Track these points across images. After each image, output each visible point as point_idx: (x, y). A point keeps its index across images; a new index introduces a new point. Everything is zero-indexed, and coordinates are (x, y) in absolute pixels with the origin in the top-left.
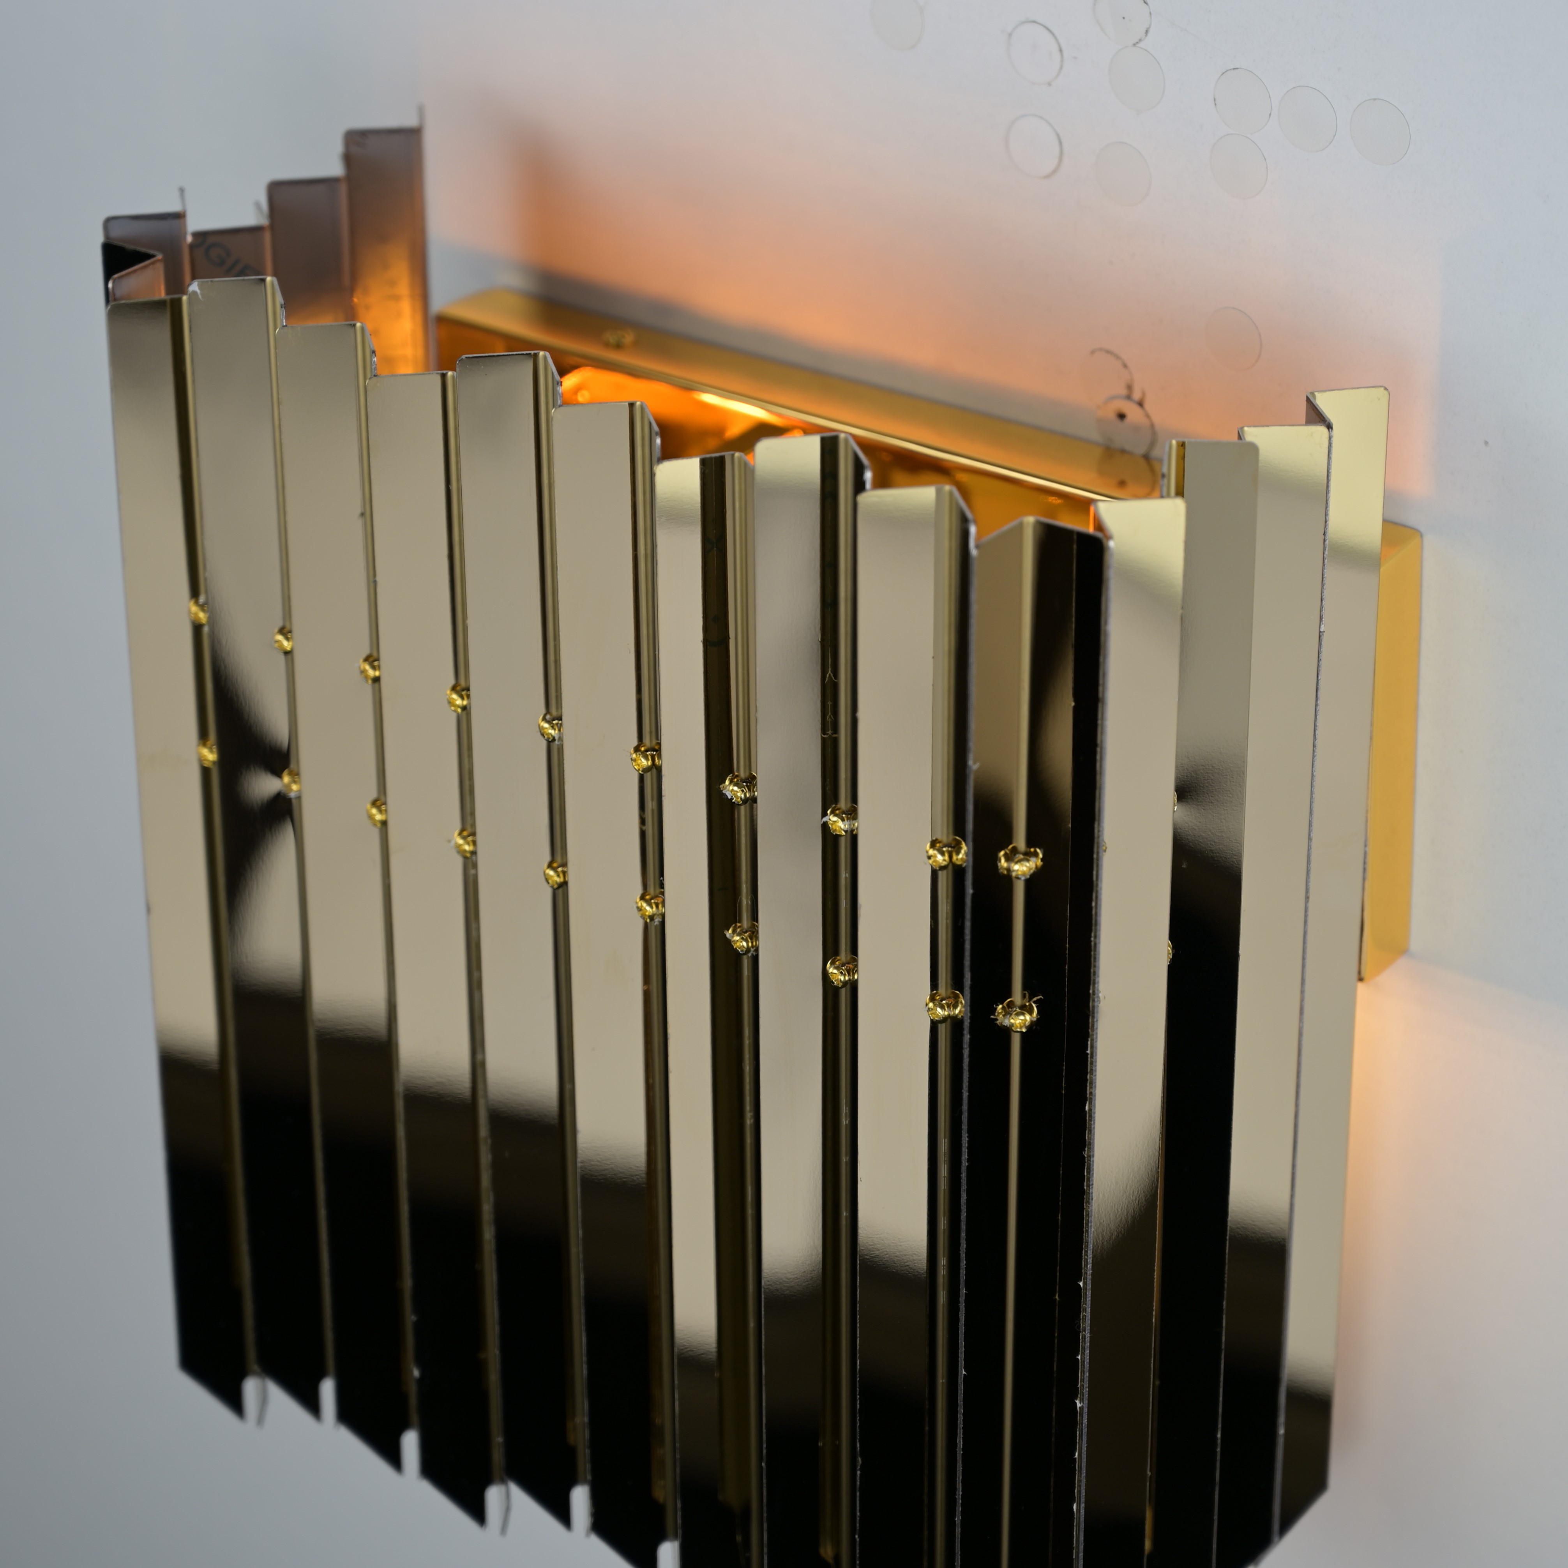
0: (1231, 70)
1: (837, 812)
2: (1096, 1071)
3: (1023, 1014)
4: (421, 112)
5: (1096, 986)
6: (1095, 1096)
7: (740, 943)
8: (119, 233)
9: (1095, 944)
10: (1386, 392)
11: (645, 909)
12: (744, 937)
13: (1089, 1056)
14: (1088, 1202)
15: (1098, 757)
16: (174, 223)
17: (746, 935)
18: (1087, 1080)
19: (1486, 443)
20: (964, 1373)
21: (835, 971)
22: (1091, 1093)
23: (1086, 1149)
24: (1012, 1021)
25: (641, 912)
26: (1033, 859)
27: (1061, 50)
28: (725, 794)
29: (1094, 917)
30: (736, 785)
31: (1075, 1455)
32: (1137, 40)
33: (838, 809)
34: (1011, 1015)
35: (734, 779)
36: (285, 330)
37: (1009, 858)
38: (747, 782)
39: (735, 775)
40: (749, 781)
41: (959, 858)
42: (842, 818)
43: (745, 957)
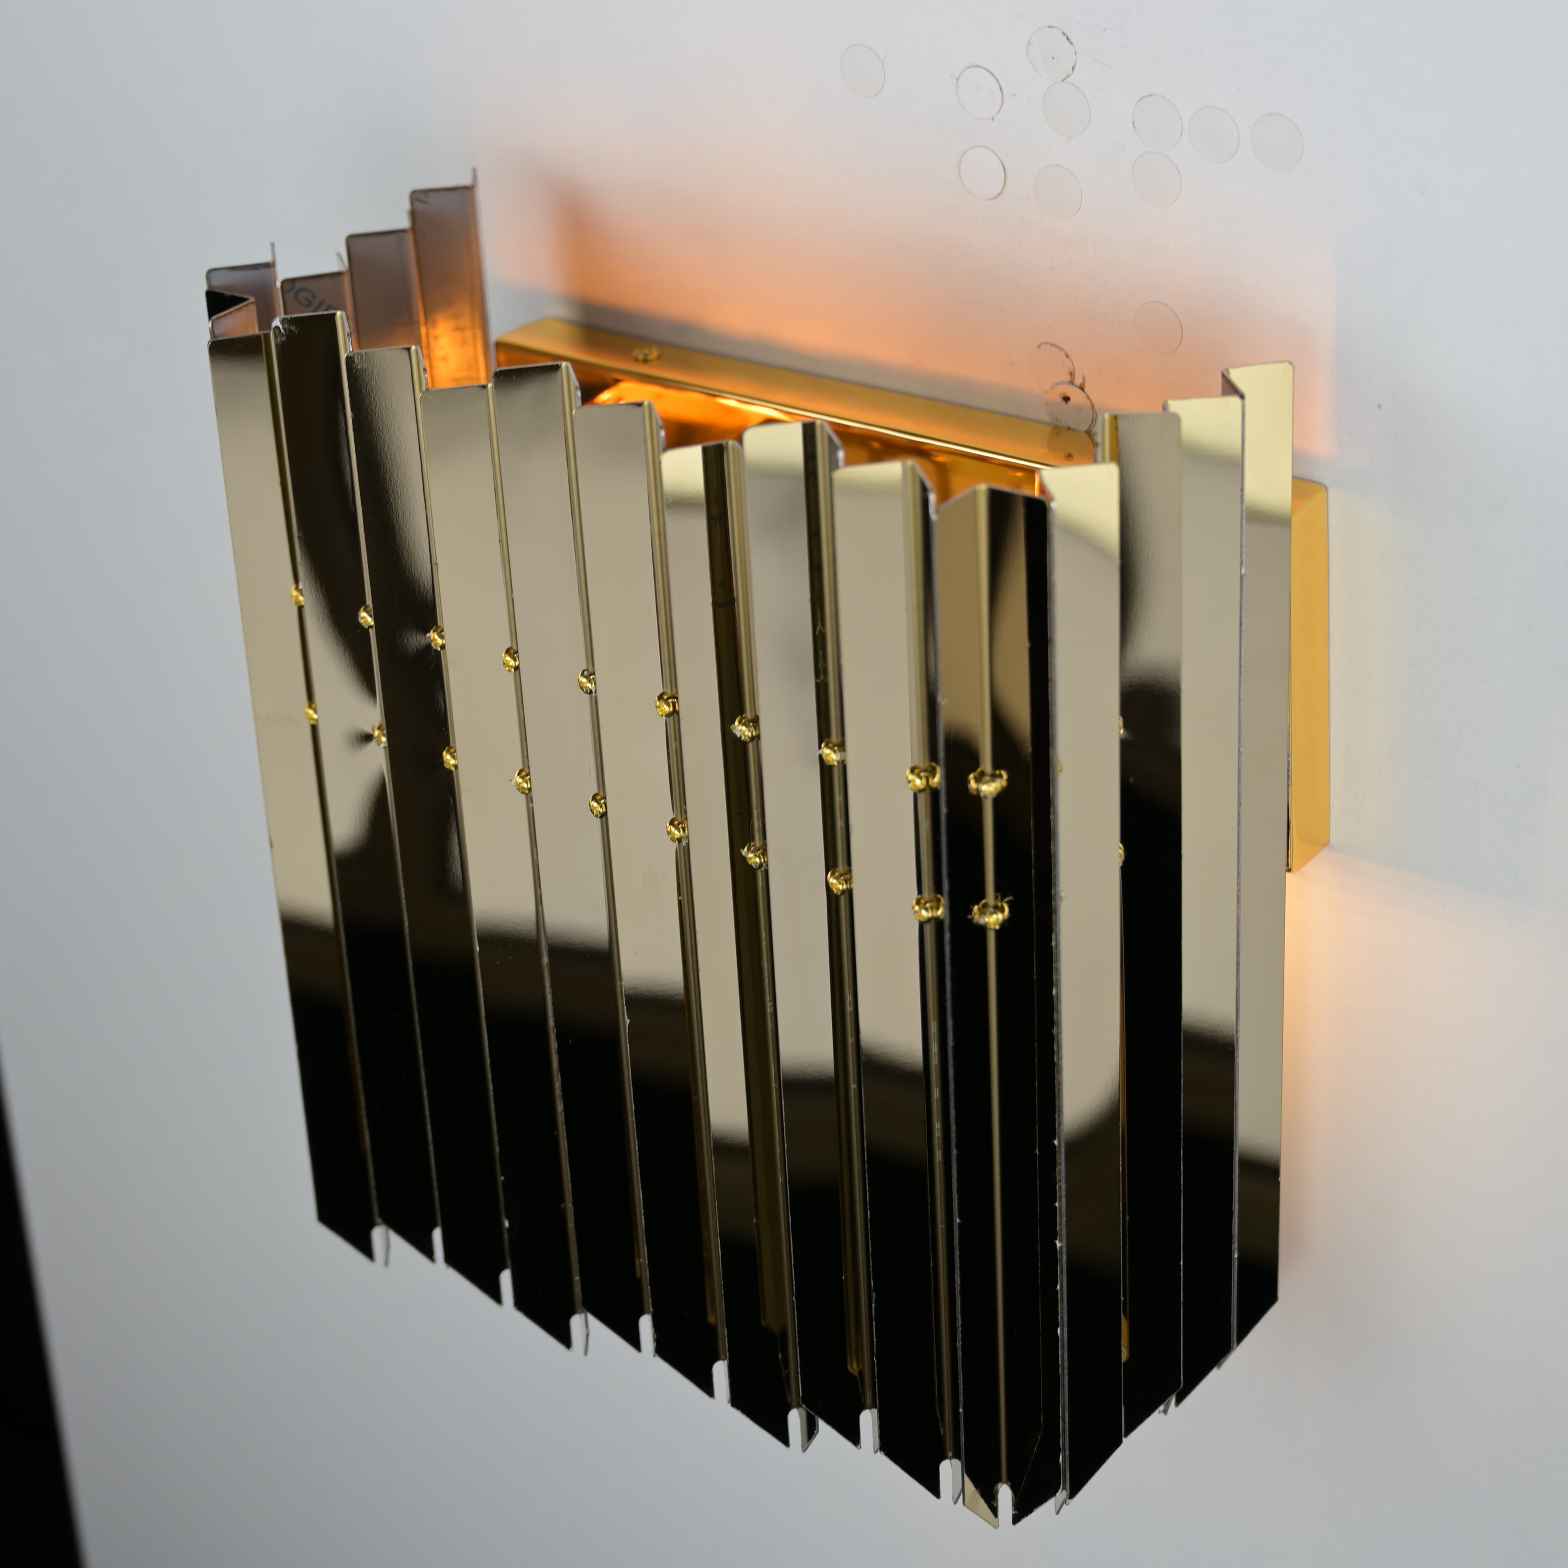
0: (1146, 97)
1: (830, 745)
2: (1060, 960)
3: (996, 913)
4: (475, 173)
5: (1057, 887)
6: (1060, 982)
7: (754, 859)
8: (219, 282)
9: (1055, 851)
10: (1290, 367)
11: (674, 832)
12: (756, 854)
13: (1054, 948)
16: (265, 271)
17: (758, 852)
18: (1053, 968)
19: (1379, 406)
20: (958, 1220)
21: (834, 881)
22: (1057, 980)
23: (1055, 1027)
24: (987, 920)
25: (671, 836)
26: (999, 780)
27: (1001, 89)
28: (734, 732)
29: (1053, 828)
30: (744, 724)
31: (1057, 1287)
32: (1065, 76)
33: (831, 742)
34: (986, 914)
35: (742, 720)
36: (352, 354)
37: (978, 780)
38: (754, 722)
39: (745, 715)
40: (756, 721)
41: (935, 782)
42: (835, 751)
43: (759, 871)
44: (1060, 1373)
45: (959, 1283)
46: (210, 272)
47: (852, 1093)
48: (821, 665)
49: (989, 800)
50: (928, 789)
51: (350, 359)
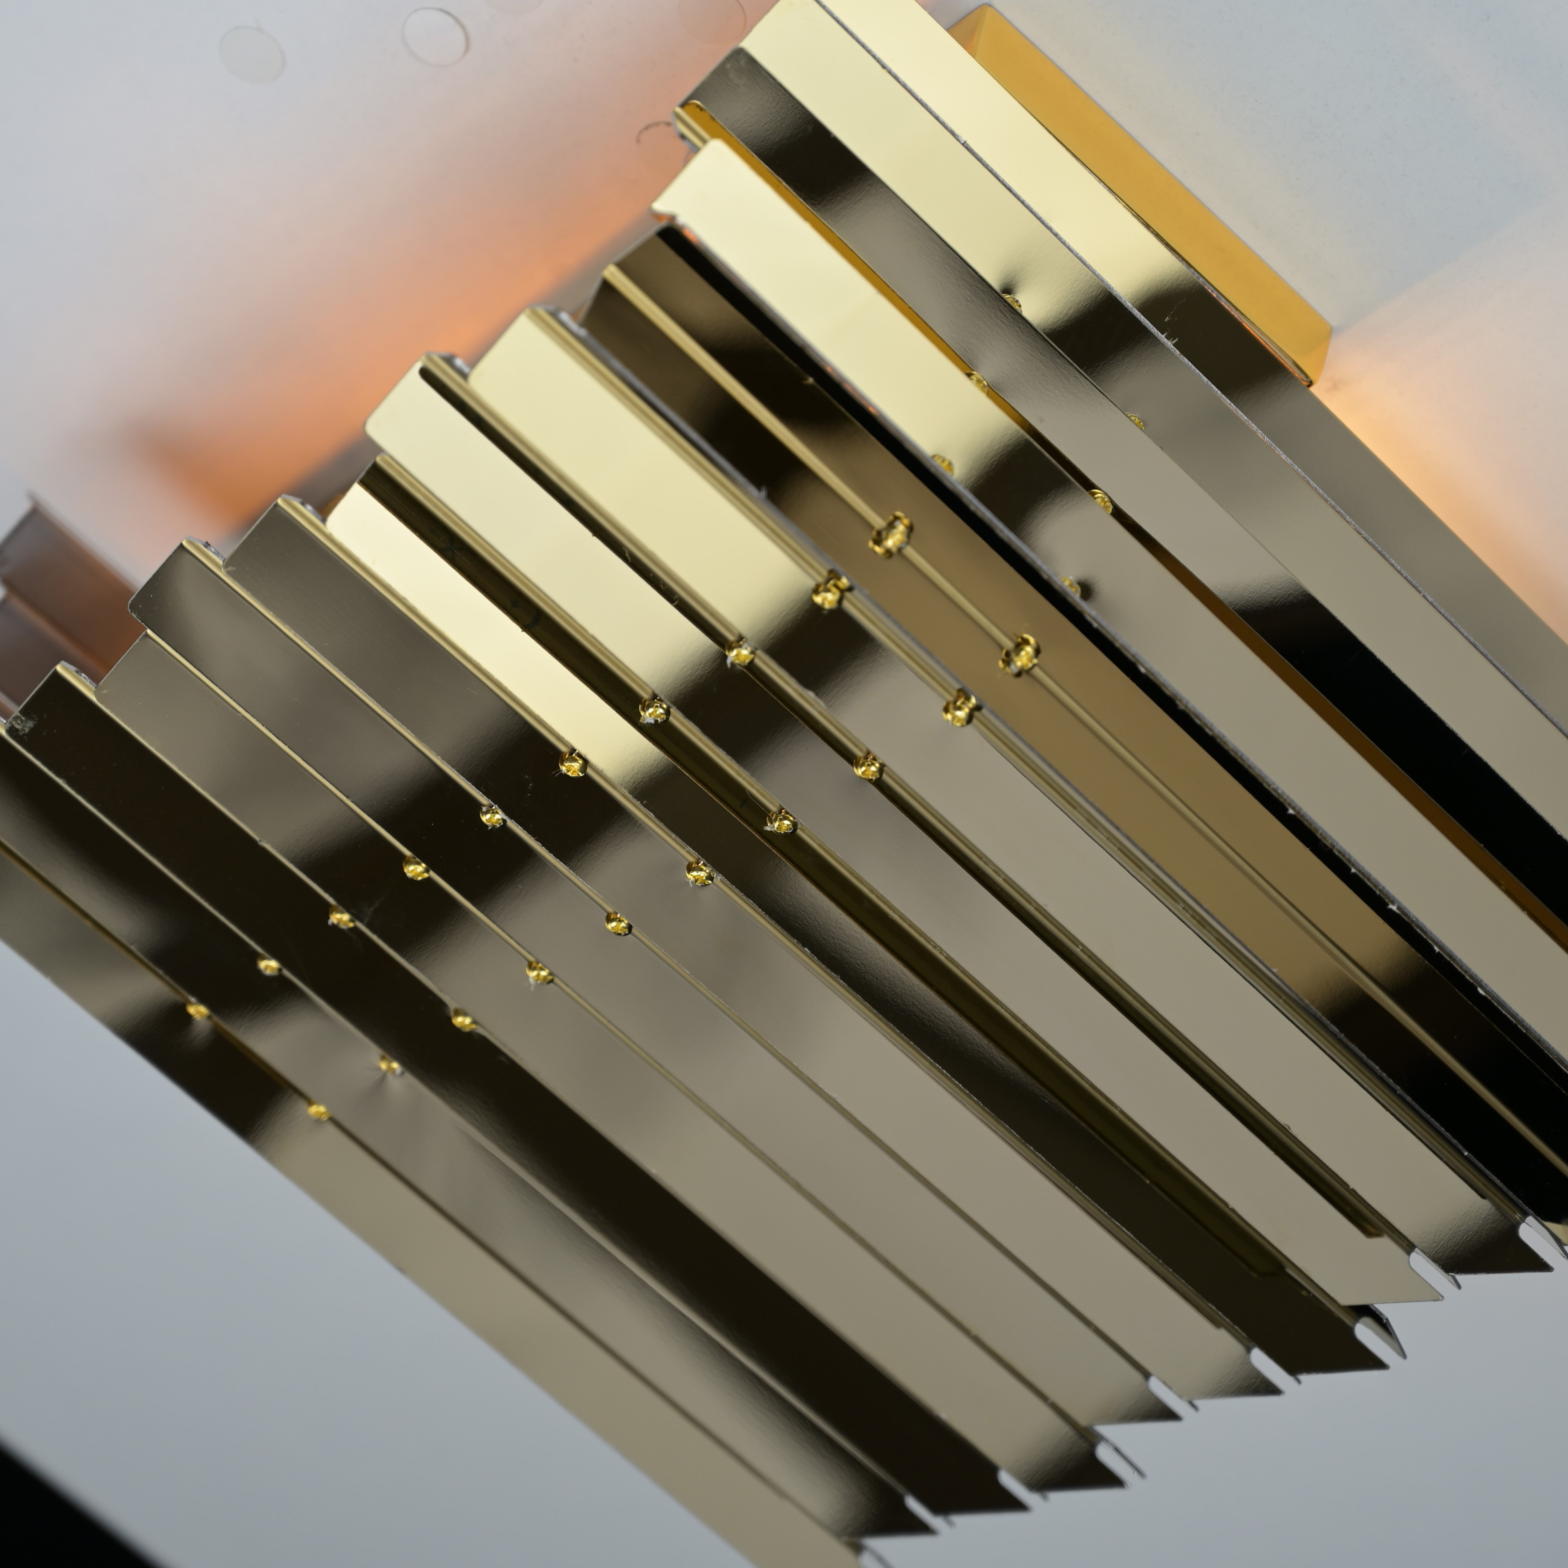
1: (733, 646)
3: (1022, 649)
4: (30, 495)
7: (783, 826)
11: (699, 876)
12: (780, 817)
14: (1225, 743)
17: (782, 815)
21: (864, 769)
24: (1019, 664)
25: (699, 882)
26: (897, 523)
28: (648, 723)
30: (649, 707)
31: (1435, 951)
33: (732, 643)
34: (1013, 660)
35: (644, 705)
36: (8, 725)
37: (878, 541)
38: (656, 698)
39: (643, 700)
40: (658, 696)
41: (844, 582)
42: (740, 646)
43: (799, 832)
44: (1524, 1031)
45: (1337, 1030)
47: (1085, 958)
48: (662, 586)
49: (910, 551)
50: (848, 594)
51: (11, 731)
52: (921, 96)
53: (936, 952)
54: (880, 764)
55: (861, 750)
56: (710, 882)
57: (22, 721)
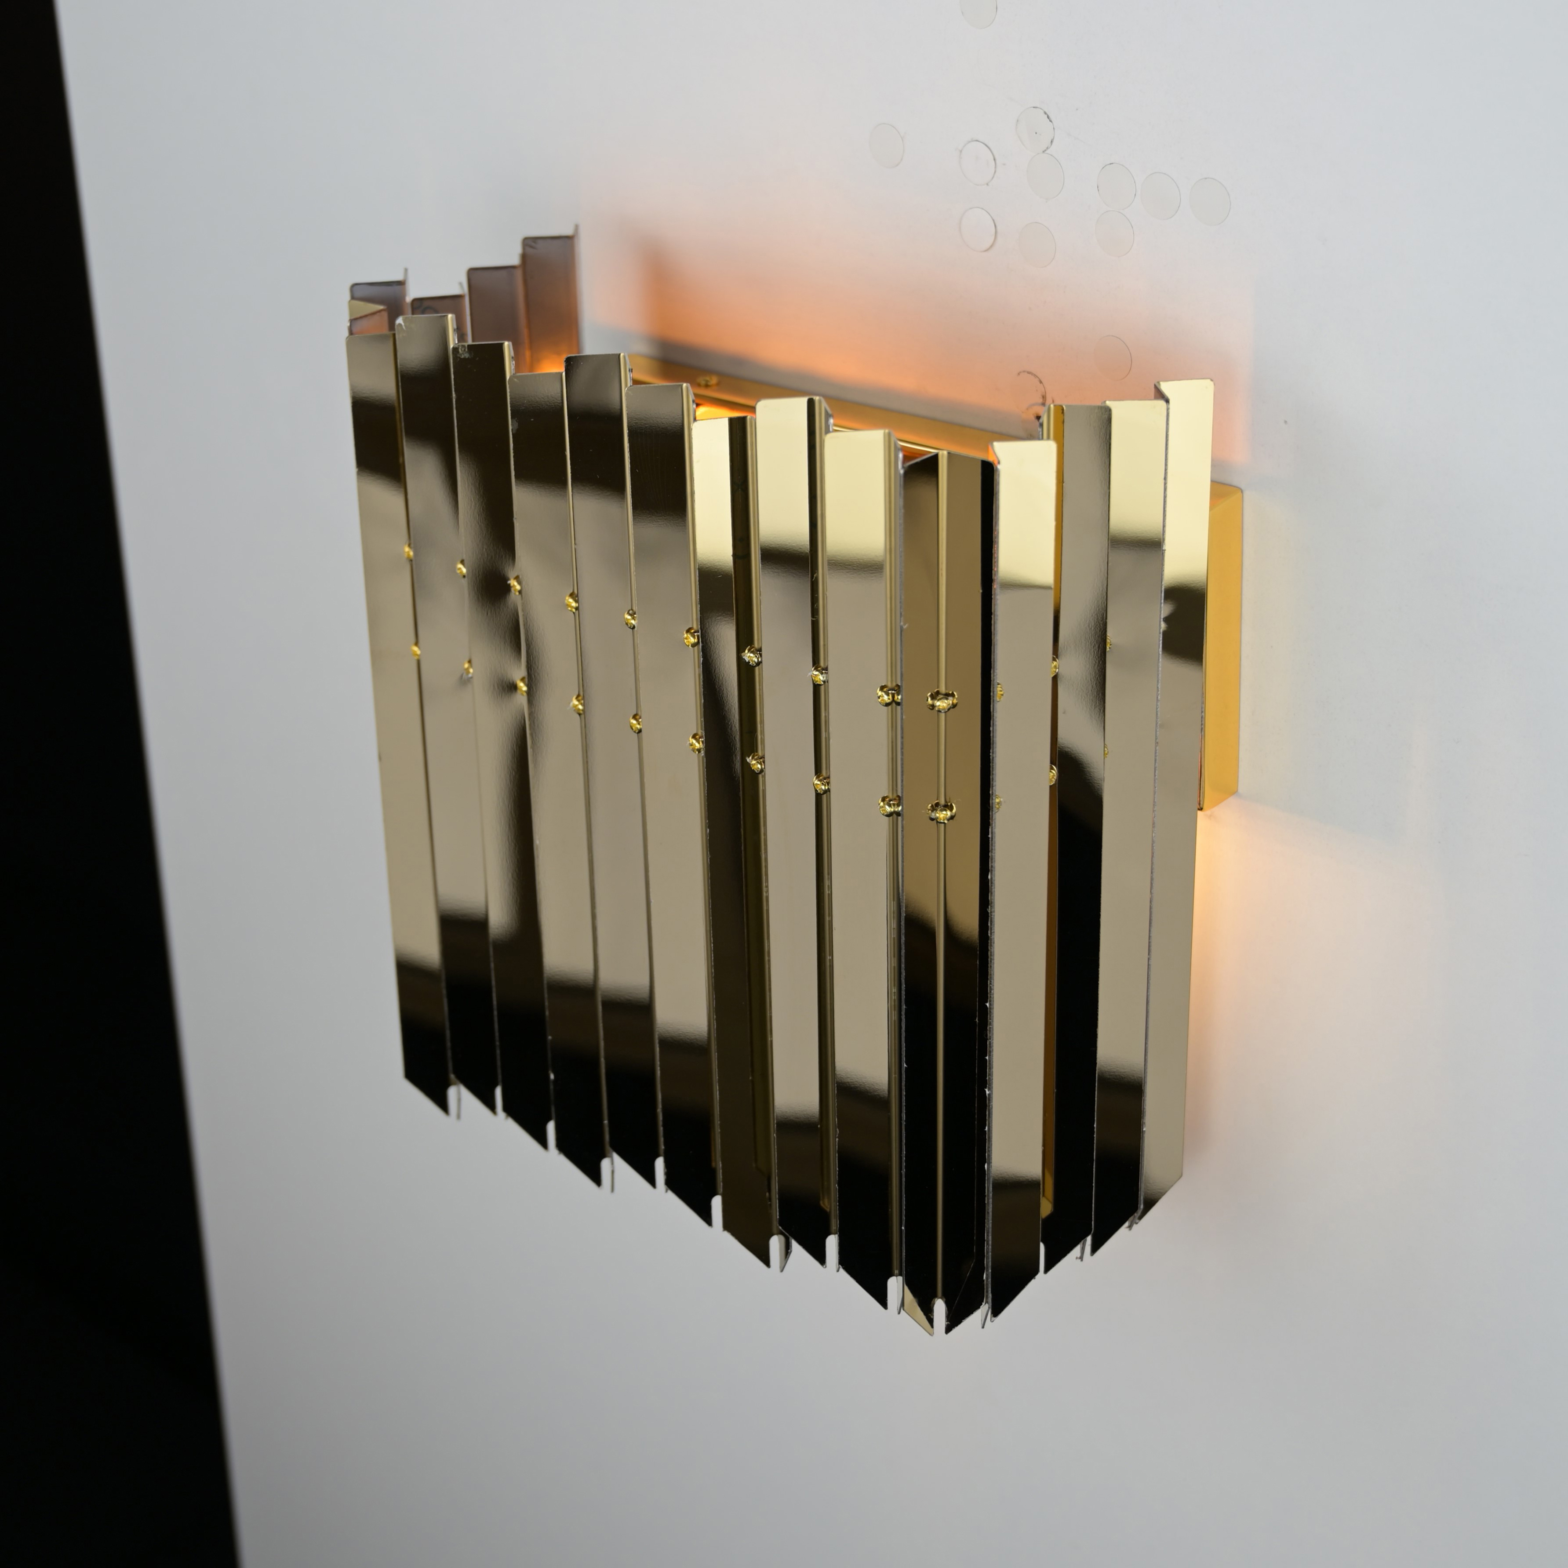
0: (1108, 165)
1: (819, 669)
2: (995, 850)
3: (946, 810)
4: (577, 227)
5: (994, 788)
6: (994, 868)
7: (756, 766)
8: (360, 294)
9: (993, 758)
10: (1212, 383)
11: (695, 744)
13: (990, 839)
14: (991, 945)
15: (993, 622)
16: (397, 288)
17: (761, 760)
18: (989, 857)
19: (1286, 422)
20: (905, 1065)
21: (819, 783)
22: (992, 866)
23: (989, 907)
24: (937, 815)
25: (692, 747)
26: (951, 698)
27: (995, 160)
28: (744, 659)
29: (991, 738)
30: (752, 652)
31: (985, 1128)
32: (1045, 149)
33: (820, 667)
34: (937, 810)
35: (752, 649)
36: (456, 346)
37: (933, 697)
38: (760, 651)
39: (753, 646)
40: (761, 651)
41: (899, 698)
42: (822, 674)
43: (760, 776)
44: (986, 1202)
45: (905, 1119)
46: (354, 286)
47: (828, 964)
48: (815, 606)
49: (943, 715)
50: (894, 704)
51: (455, 349)
52: (1168, 509)
53: (764, 889)
54: (828, 789)
55: (826, 773)
56: (697, 752)
57: (465, 350)
